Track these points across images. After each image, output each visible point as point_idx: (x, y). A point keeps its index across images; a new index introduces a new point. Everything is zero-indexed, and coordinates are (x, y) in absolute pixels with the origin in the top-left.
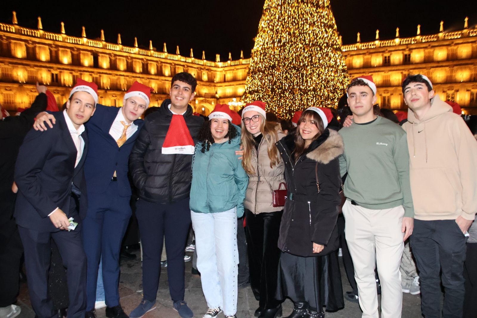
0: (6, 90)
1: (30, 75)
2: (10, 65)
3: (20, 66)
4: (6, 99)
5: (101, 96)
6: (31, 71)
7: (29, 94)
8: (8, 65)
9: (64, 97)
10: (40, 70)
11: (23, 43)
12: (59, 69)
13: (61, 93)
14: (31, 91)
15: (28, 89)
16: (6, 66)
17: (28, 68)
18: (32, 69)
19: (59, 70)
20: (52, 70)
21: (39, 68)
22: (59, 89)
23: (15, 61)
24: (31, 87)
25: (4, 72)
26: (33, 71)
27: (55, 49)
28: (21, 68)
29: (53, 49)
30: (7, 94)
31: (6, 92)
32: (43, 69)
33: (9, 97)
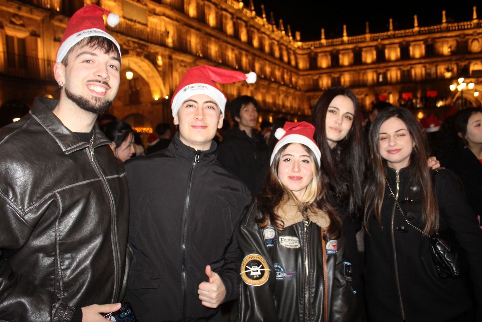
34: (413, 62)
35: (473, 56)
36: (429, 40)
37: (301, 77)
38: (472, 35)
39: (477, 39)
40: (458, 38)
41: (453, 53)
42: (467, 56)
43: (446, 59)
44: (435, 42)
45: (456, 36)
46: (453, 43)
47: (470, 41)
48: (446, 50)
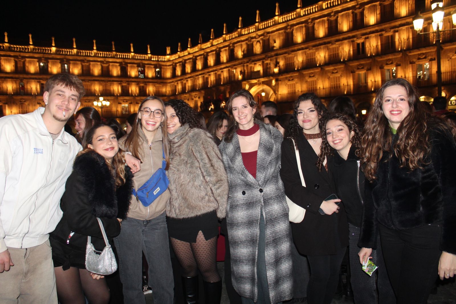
0: (310, 77)
1: (332, 53)
2: (314, 48)
3: (322, 46)
4: (310, 87)
5: (430, 58)
6: (333, 48)
7: (331, 77)
8: (312, 49)
9: (369, 71)
10: (342, 44)
11: (326, 18)
12: (363, 34)
13: (366, 68)
14: (333, 73)
15: (328, 71)
16: (311, 51)
17: (329, 45)
18: (334, 46)
19: (364, 37)
20: (355, 39)
21: (340, 42)
22: (363, 62)
23: (318, 43)
24: (331, 68)
25: (309, 58)
26: (335, 48)
27: (361, 10)
28: (324, 48)
29: (358, 11)
30: (311, 82)
31: (309, 80)
32: (346, 41)
33: (312, 85)
34: (223, 66)
35: (256, 58)
36: (231, 45)
37: (169, 84)
38: (255, 38)
39: (259, 41)
40: (247, 41)
41: (244, 56)
42: (253, 59)
43: (240, 61)
44: (234, 47)
45: (246, 40)
46: (244, 47)
47: (255, 43)
48: (239, 53)
